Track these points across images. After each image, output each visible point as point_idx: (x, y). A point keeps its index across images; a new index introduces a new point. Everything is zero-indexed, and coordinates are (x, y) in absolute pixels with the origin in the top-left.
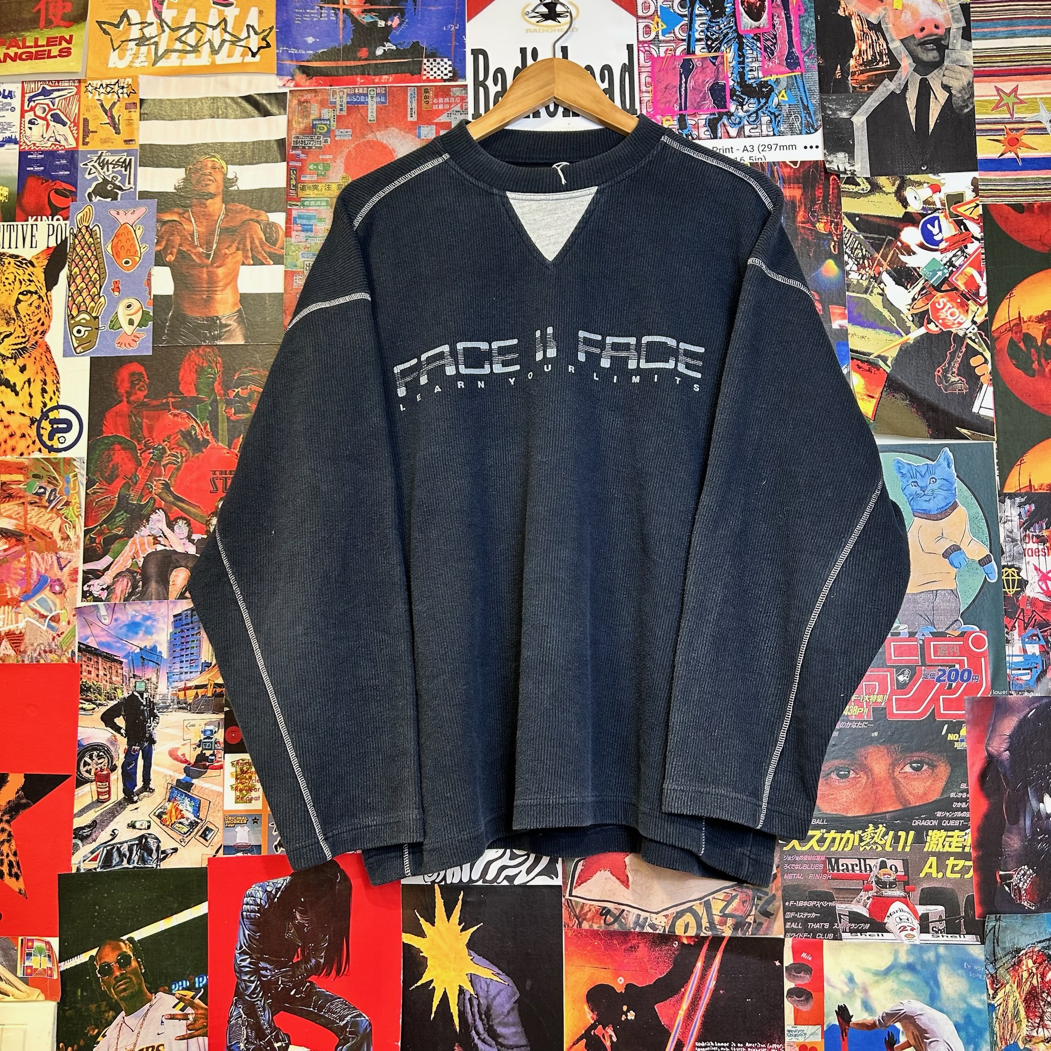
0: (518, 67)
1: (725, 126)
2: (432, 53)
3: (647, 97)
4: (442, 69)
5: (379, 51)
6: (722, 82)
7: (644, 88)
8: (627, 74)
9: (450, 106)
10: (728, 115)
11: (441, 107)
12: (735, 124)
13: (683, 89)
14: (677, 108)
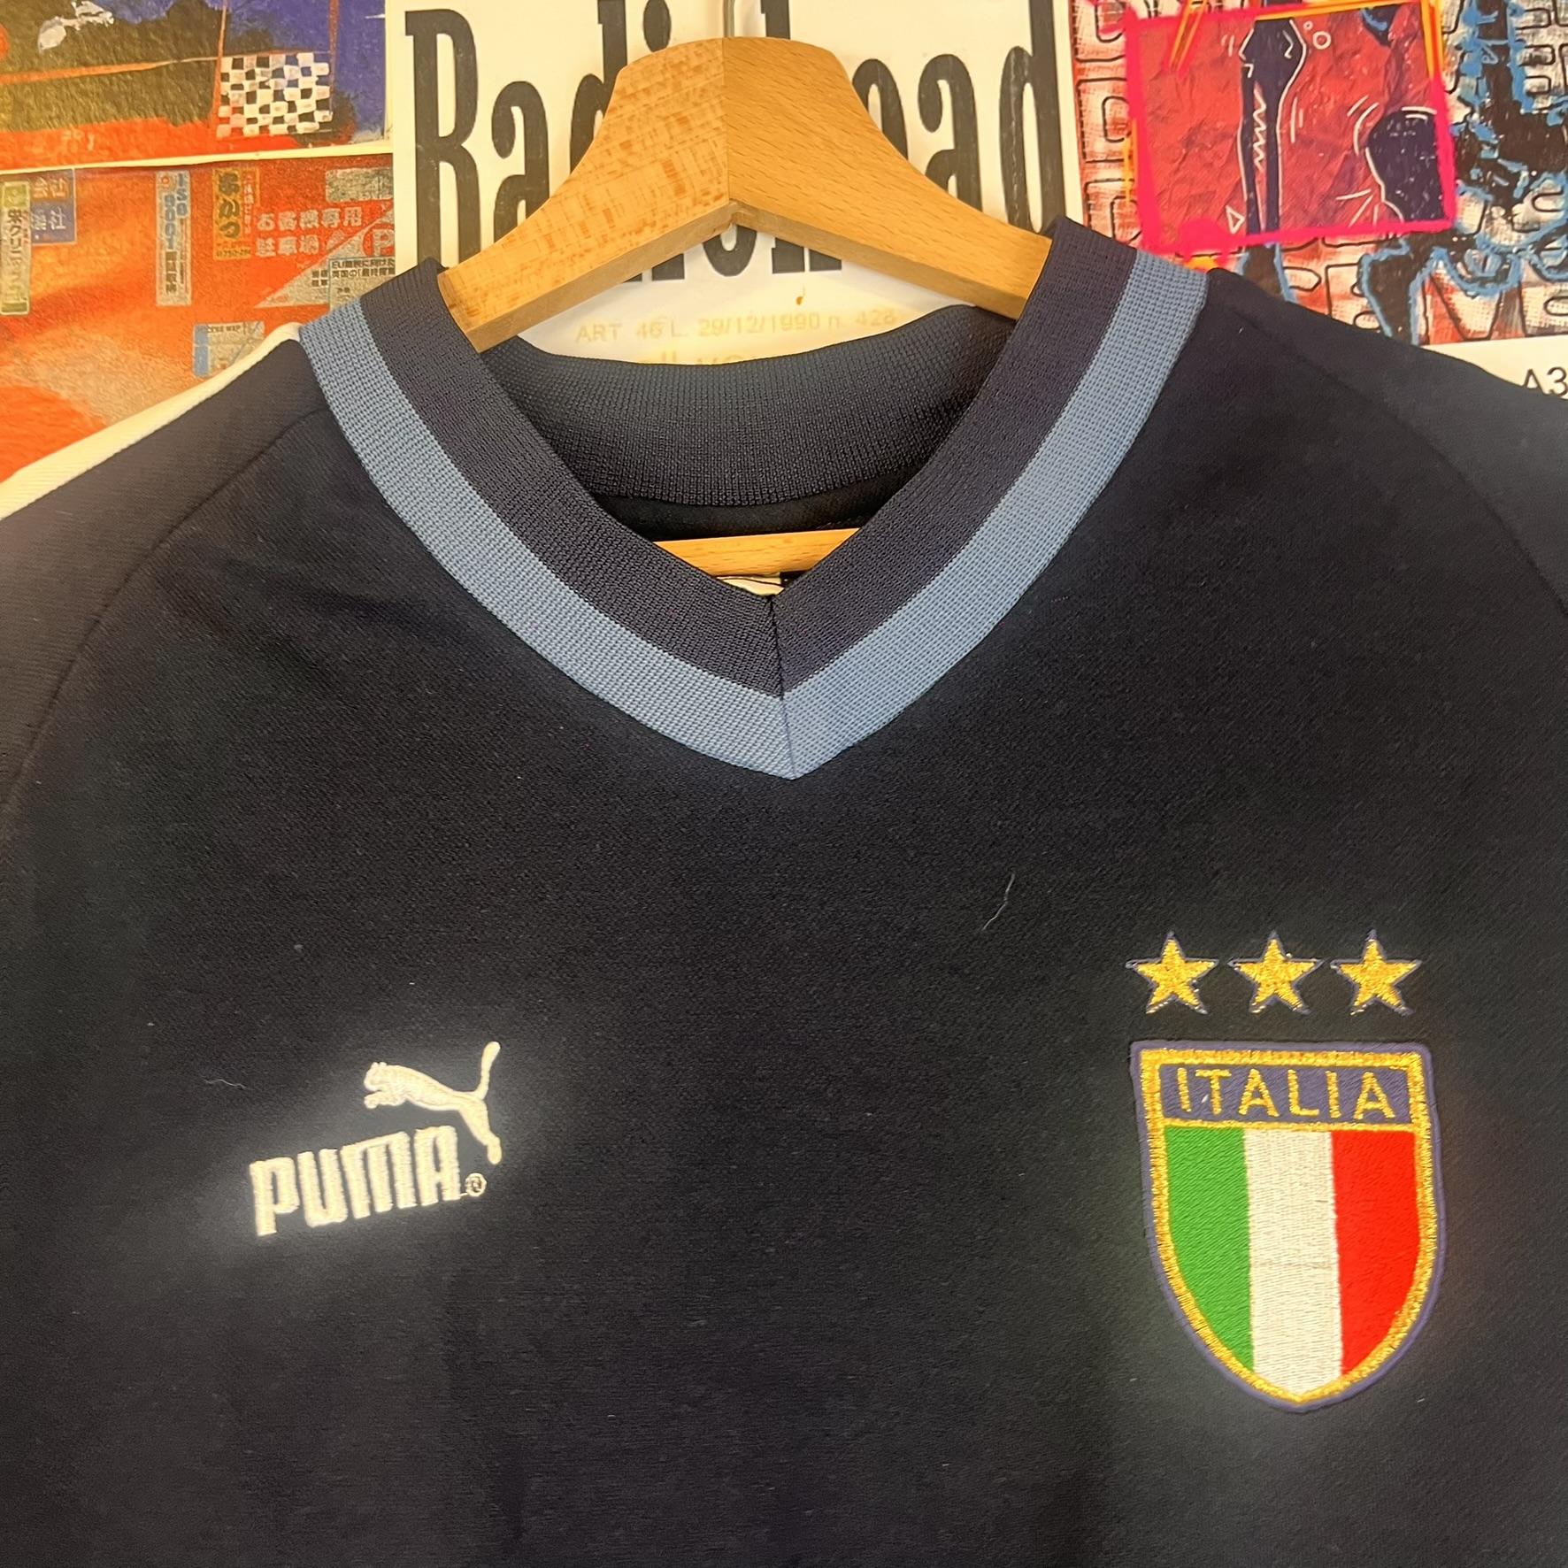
0: (589, 80)
1: (1438, 287)
2: (251, 32)
3: (1114, 181)
4: (291, 94)
5: (52, 36)
6: (1420, 111)
7: (1099, 146)
8: (1028, 89)
9: (323, 242)
10: (1450, 246)
11: (287, 247)
12: (1483, 281)
13: (1259, 145)
14: (1236, 221)
